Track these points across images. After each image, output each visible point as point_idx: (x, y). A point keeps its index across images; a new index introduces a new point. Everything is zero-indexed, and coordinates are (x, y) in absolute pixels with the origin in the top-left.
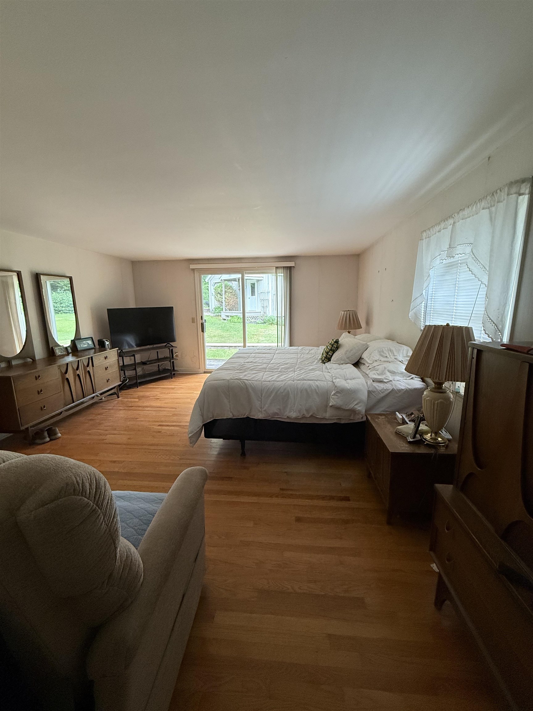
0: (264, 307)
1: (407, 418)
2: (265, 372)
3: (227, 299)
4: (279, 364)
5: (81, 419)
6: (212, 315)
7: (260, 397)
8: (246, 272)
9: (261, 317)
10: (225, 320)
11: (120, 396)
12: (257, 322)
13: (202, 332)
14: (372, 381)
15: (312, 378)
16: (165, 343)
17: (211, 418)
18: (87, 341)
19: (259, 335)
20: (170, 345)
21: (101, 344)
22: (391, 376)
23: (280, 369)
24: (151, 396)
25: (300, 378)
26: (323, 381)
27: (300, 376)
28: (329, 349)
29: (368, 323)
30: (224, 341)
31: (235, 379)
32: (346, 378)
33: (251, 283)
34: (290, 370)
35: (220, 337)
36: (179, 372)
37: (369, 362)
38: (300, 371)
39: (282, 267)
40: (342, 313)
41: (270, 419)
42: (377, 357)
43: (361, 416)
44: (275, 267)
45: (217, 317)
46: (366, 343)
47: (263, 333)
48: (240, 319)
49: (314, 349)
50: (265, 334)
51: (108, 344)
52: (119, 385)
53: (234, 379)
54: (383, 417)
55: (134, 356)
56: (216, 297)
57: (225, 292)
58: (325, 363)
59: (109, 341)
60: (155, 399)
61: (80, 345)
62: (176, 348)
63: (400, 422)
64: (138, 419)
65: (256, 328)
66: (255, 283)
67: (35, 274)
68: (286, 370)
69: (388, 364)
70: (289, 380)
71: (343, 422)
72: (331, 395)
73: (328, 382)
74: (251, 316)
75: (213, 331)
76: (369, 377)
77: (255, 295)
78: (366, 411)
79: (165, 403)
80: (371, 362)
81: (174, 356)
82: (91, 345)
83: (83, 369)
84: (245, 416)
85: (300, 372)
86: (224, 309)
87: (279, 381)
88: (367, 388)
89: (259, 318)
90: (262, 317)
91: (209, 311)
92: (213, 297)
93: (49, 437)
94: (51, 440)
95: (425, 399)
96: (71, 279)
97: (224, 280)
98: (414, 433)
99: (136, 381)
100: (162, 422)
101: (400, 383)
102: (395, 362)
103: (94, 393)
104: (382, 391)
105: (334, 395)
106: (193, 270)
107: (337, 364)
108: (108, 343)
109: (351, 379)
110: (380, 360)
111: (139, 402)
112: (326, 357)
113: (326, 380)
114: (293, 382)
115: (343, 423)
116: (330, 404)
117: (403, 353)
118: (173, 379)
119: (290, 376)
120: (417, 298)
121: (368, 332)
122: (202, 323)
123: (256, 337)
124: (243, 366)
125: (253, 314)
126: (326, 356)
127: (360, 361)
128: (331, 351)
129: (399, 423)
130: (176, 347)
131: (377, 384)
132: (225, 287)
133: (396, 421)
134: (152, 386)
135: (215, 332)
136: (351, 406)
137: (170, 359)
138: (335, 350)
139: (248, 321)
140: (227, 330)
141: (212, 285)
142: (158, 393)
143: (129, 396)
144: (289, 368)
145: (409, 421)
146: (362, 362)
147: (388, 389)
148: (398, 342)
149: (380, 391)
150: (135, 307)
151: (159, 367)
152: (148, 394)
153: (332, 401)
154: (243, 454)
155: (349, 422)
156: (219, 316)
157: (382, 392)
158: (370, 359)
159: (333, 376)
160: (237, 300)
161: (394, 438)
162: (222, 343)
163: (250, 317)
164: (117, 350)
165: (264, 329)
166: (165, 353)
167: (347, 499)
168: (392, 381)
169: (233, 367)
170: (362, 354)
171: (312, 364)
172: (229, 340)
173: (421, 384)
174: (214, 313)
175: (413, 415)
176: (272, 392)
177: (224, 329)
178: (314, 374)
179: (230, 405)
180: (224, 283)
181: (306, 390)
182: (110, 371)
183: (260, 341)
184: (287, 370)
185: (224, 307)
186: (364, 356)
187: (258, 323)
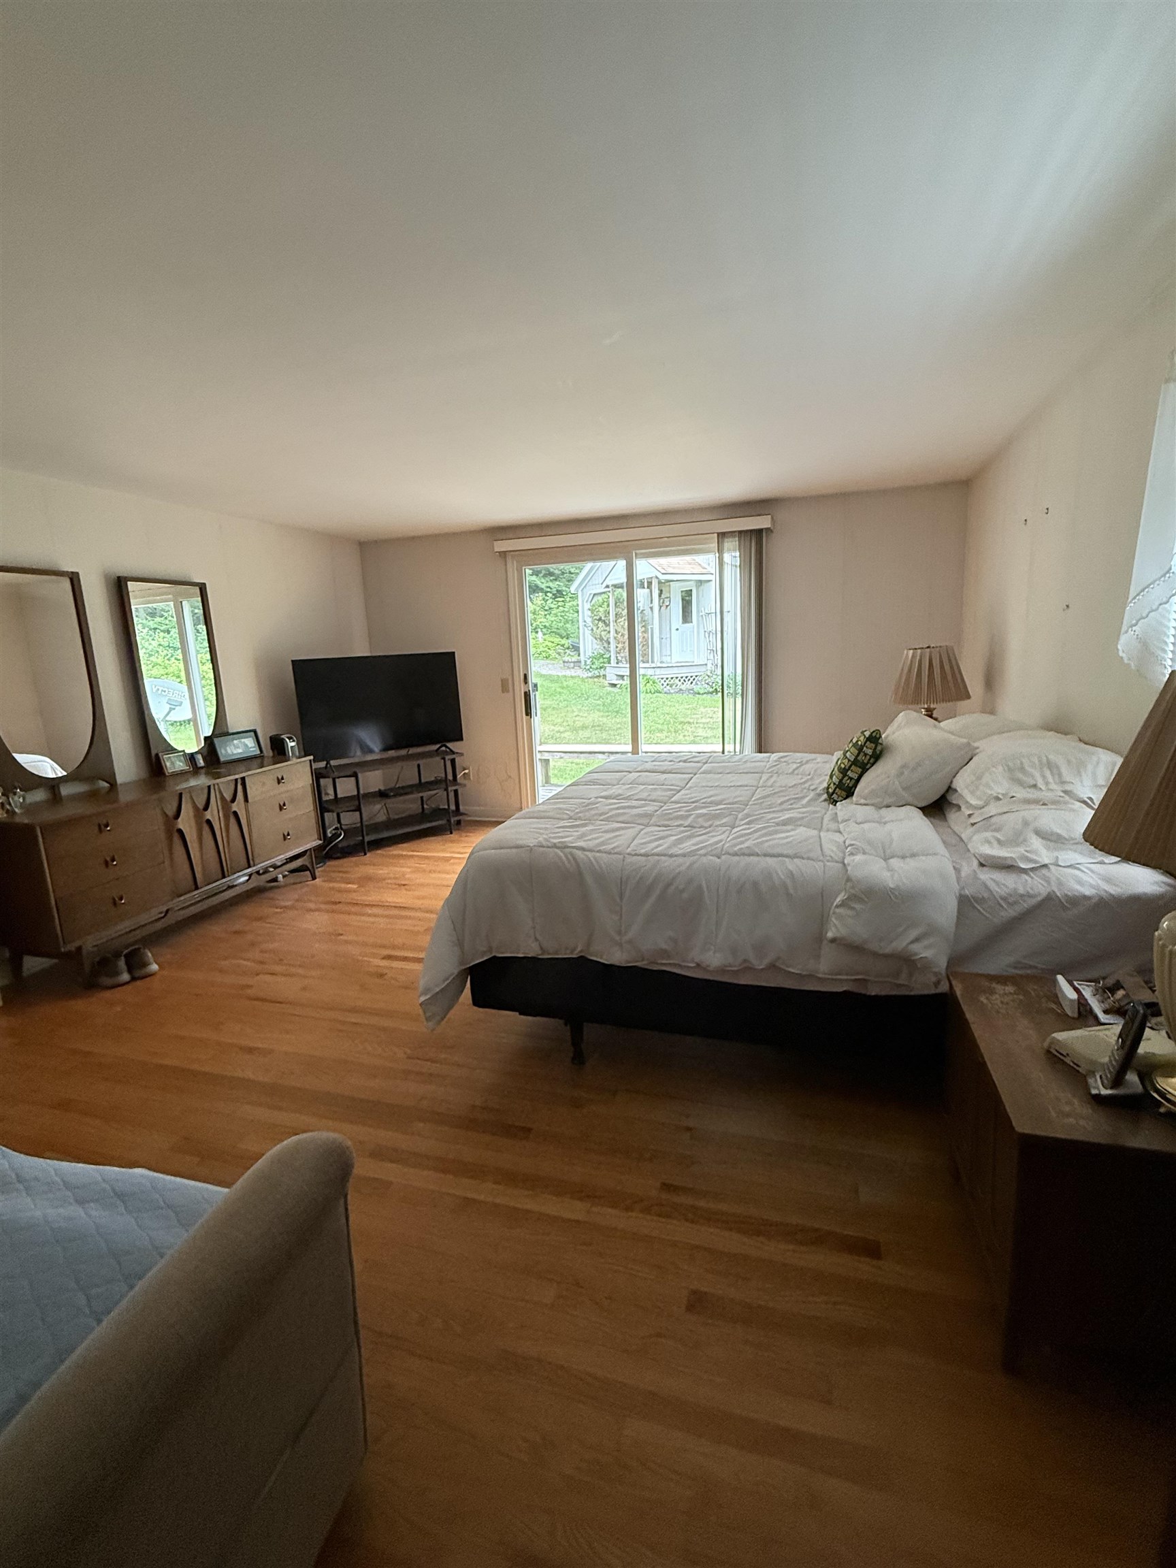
0: (713, 651)
1: (1098, 1001)
2: (647, 825)
3: (620, 634)
4: (693, 802)
5: (216, 929)
6: (586, 675)
7: (618, 900)
8: (637, 551)
9: (707, 677)
10: (614, 685)
11: (317, 874)
12: (695, 690)
13: (527, 714)
14: (975, 863)
15: (776, 851)
16: (435, 743)
17: (484, 953)
18: (243, 740)
19: (697, 723)
20: (448, 750)
21: (278, 747)
22: (1048, 848)
23: (690, 819)
24: (390, 878)
25: (742, 849)
26: (812, 860)
27: (742, 843)
28: (849, 760)
29: (991, 680)
30: (605, 739)
31: (550, 845)
32: (888, 852)
33: (682, 591)
34: (719, 823)
35: (597, 728)
36: (470, 816)
37: (974, 802)
38: (748, 826)
39: (735, 532)
40: (907, 654)
41: (646, 967)
42: (1001, 786)
43: (934, 979)
44: (716, 535)
45: (596, 680)
46: (969, 744)
47: (709, 717)
48: (651, 682)
49: (815, 759)
50: (714, 720)
51: (292, 747)
52: (318, 849)
53: (548, 847)
54: (1010, 989)
55: (355, 775)
56: (595, 629)
57: (616, 617)
58: (837, 802)
59: (295, 739)
60: (396, 884)
61: (226, 750)
62: (462, 757)
63: (1071, 1012)
64: (341, 937)
65: (691, 706)
66: (691, 590)
67: (114, 579)
68: (709, 820)
69: (1036, 811)
70: (705, 855)
71: (873, 991)
72: (835, 904)
73: (828, 864)
74: (680, 676)
75: (581, 714)
76: (969, 850)
77: (692, 622)
78: (948, 967)
79: (419, 898)
80: (980, 803)
81: (458, 777)
82: (251, 749)
83: (220, 808)
84: (576, 952)
85: (749, 829)
86: (612, 658)
87: (676, 856)
88: (958, 887)
89: (700, 679)
90: (709, 676)
91: (579, 667)
92: (588, 632)
93: (130, 971)
94: (134, 979)
95: (1164, 946)
96: (203, 589)
97: (612, 585)
98: (1117, 1068)
99: (361, 838)
100: (394, 947)
101: (1076, 876)
102: (1066, 803)
103: (249, 867)
104: (1011, 900)
105: (843, 904)
106: (503, 554)
107: (872, 807)
108: (293, 744)
109: (903, 857)
110: (1013, 797)
111: (357, 891)
112: (840, 785)
113: (821, 858)
114: (718, 860)
115: (873, 994)
116: (830, 935)
117: (1094, 774)
118: (454, 836)
119: (715, 839)
120: (1148, 587)
121: (989, 708)
122: (525, 693)
123: (688, 728)
124: (590, 807)
125: (684, 670)
126: (841, 781)
127: (948, 798)
128: (856, 765)
129: (1067, 1015)
130: (462, 754)
131: (992, 876)
132: (616, 604)
133: (1054, 1006)
134: (401, 852)
135: (586, 717)
136: (899, 945)
137: (447, 785)
138: (867, 764)
139: (674, 687)
140: (617, 712)
141: (587, 601)
142: (409, 870)
143: (341, 875)
144: (717, 817)
145: (1106, 1012)
146: (954, 802)
147: (1031, 892)
148: (1086, 739)
149: (1004, 899)
150: (369, 655)
151: (422, 804)
152: (382, 871)
153: (835, 925)
154: (579, 1058)
155: (894, 993)
156: (599, 676)
157: (1011, 904)
158: (978, 793)
159: (847, 844)
160: (646, 635)
161: (1039, 1075)
162: (600, 743)
163: (677, 678)
164: (310, 761)
165: (712, 709)
166: (433, 769)
167: (872, 1250)
168: (1049, 868)
169: (560, 809)
170: (954, 777)
171: (794, 806)
172: (618, 738)
173: (1156, 883)
174: (589, 669)
175: (1121, 993)
176: (650, 889)
177: (610, 709)
178: (787, 837)
179: (533, 920)
180: (613, 595)
181: (755, 884)
182: (290, 811)
183: (699, 738)
184: (710, 823)
185: (612, 654)
186: (961, 783)
187: (699, 694)
